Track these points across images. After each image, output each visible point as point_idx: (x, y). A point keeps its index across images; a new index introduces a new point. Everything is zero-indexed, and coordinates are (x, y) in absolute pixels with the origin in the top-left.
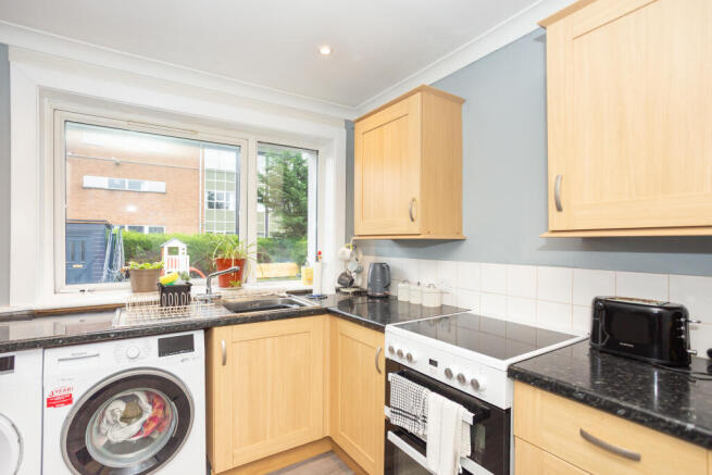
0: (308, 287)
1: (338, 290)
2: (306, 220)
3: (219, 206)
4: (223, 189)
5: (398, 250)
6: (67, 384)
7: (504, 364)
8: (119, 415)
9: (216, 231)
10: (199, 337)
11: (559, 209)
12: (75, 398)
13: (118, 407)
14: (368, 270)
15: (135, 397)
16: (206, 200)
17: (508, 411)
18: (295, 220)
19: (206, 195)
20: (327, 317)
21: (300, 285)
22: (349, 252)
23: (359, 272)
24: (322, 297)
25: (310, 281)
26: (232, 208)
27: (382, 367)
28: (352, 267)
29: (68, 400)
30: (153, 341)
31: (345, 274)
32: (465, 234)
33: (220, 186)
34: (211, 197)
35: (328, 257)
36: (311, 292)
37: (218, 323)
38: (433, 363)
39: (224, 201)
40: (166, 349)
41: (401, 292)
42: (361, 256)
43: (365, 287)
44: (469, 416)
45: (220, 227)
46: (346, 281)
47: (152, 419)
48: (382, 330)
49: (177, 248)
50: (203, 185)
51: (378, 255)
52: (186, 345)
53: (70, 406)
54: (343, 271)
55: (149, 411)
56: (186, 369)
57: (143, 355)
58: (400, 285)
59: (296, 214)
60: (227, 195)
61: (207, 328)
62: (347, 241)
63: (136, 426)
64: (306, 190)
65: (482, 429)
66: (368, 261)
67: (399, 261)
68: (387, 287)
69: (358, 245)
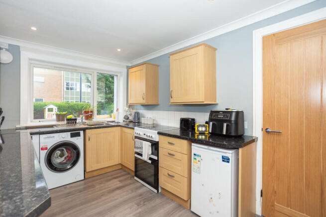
0: (114, 120)
1: (124, 121)
2: (113, 96)
3: (71, 89)
4: (73, 81)
5: (142, 107)
6: (46, 144)
7: (157, 132)
8: (59, 155)
9: (70, 101)
10: (82, 133)
11: (172, 98)
12: (48, 148)
13: (58, 152)
14: (133, 114)
15: (63, 150)
16: (65, 86)
17: (158, 142)
18: (109, 96)
19: (65, 84)
20: (119, 128)
21: (112, 119)
22: (127, 108)
23: (130, 115)
24: (118, 123)
25: (115, 118)
26: (78, 90)
27: (134, 138)
28: (128, 113)
29: (46, 149)
30: (69, 133)
31: (126, 116)
32: (159, 103)
33: (72, 79)
34: (68, 84)
35: (121, 110)
37: (87, 128)
38: (145, 134)
39: (74, 87)
40: (73, 136)
41: (143, 121)
42: (131, 110)
43: (132, 120)
44: (150, 144)
45: (72, 98)
46: (126, 118)
47: (67, 157)
48: (133, 129)
49: (52, 109)
50: (63, 79)
51: (137, 109)
52: (78, 135)
53: (47, 151)
54: (125, 114)
55: (66, 154)
56: (78, 142)
57: (66, 137)
58: (142, 118)
59: (109, 93)
60: (76, 84)
61: (84, 130)
62: (127, 105)
63: (63, 159)
64: (113, 83)
65: (154, 147)
66: (133, 112)
67: (142, 111)
68: (139, 119)
69: (131, 106)
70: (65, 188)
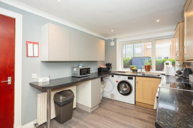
10: (134, 78)
13: (123, 85)
15: (126, 84)
29: (118, 82)
36: (165, 74)
40: (129, 78)
47: (128, 89)
49: (169, 63)
56: (132, 82)
63: (126, 89)
70: (124, 103)
